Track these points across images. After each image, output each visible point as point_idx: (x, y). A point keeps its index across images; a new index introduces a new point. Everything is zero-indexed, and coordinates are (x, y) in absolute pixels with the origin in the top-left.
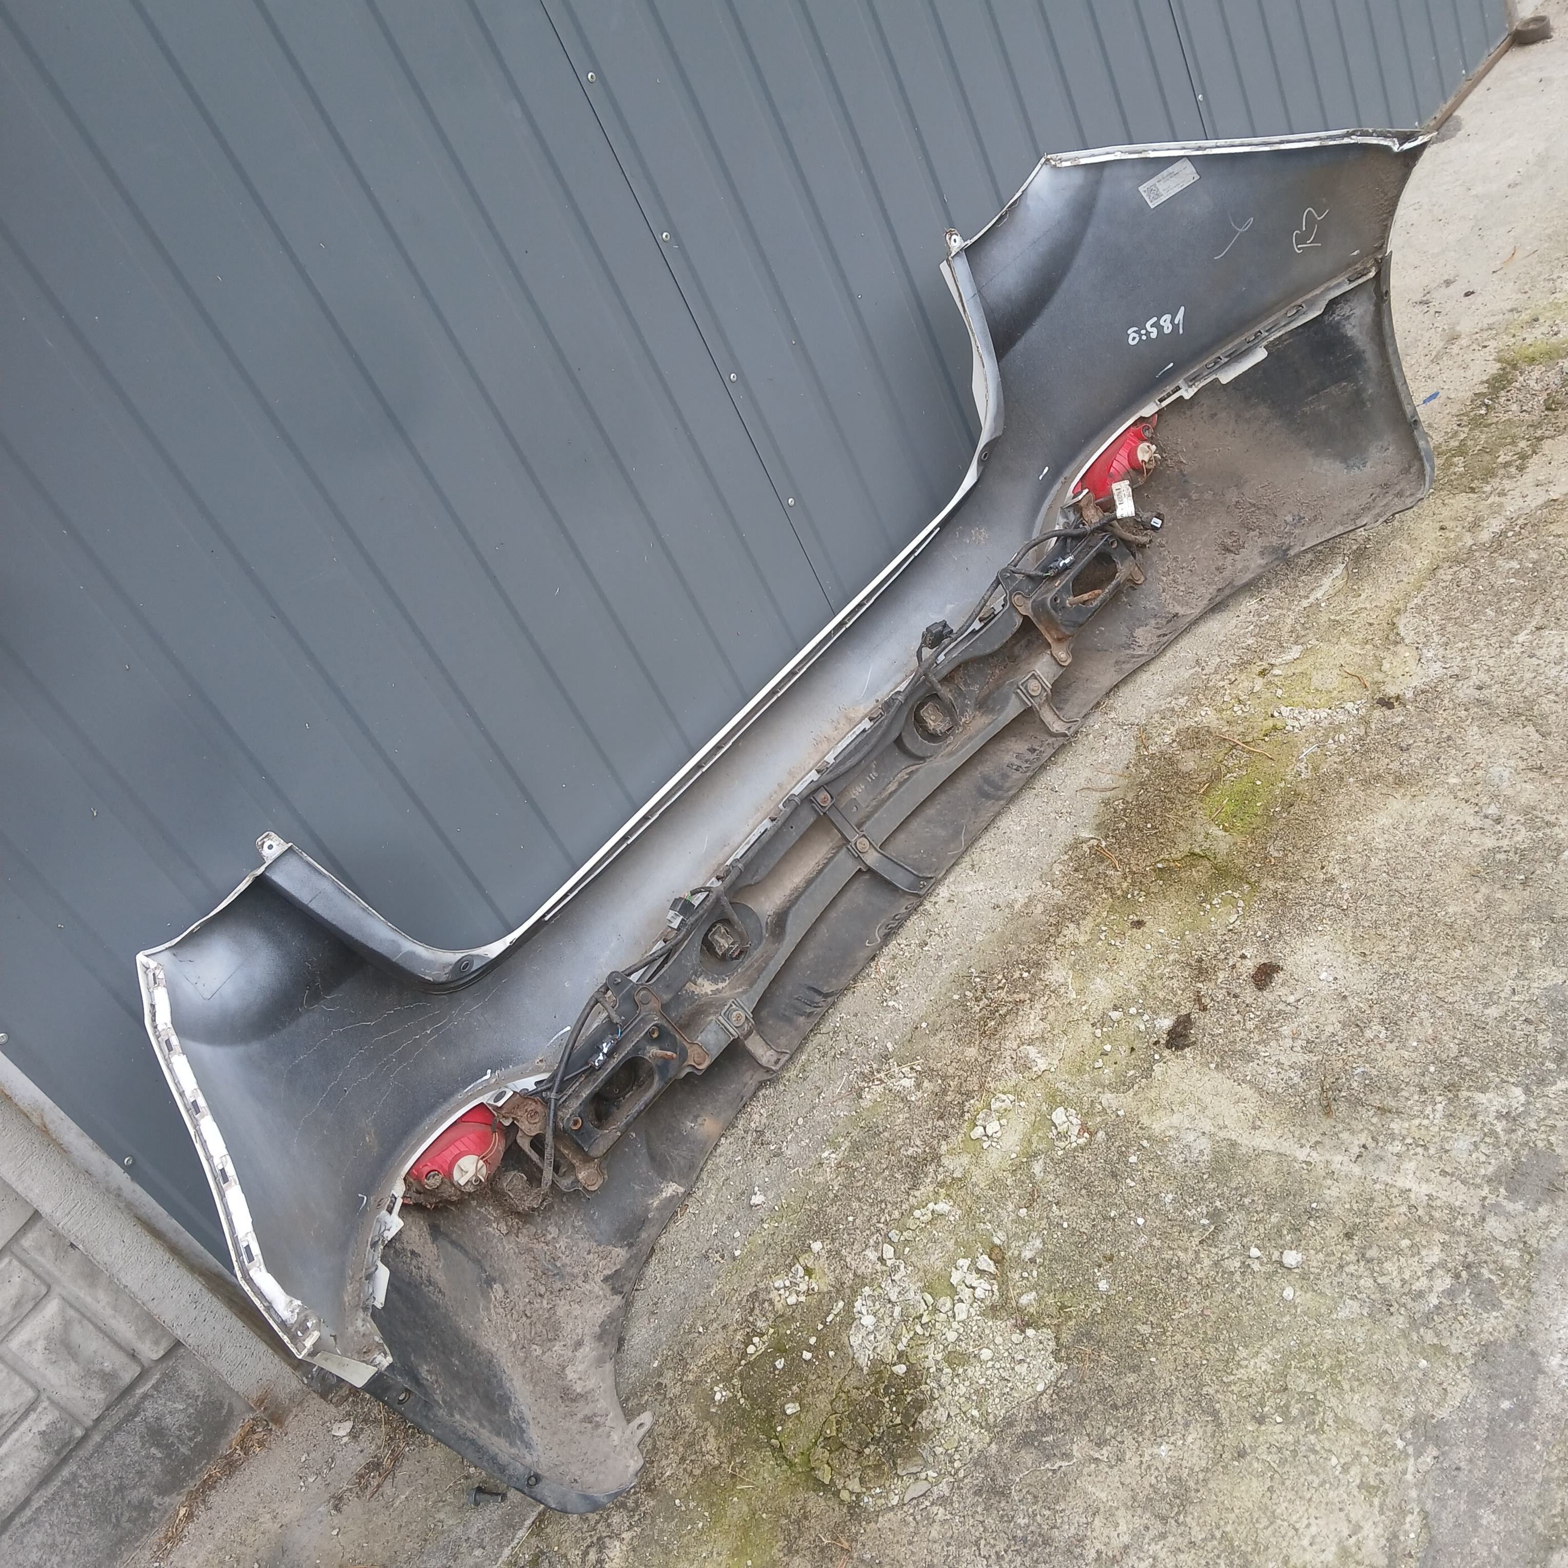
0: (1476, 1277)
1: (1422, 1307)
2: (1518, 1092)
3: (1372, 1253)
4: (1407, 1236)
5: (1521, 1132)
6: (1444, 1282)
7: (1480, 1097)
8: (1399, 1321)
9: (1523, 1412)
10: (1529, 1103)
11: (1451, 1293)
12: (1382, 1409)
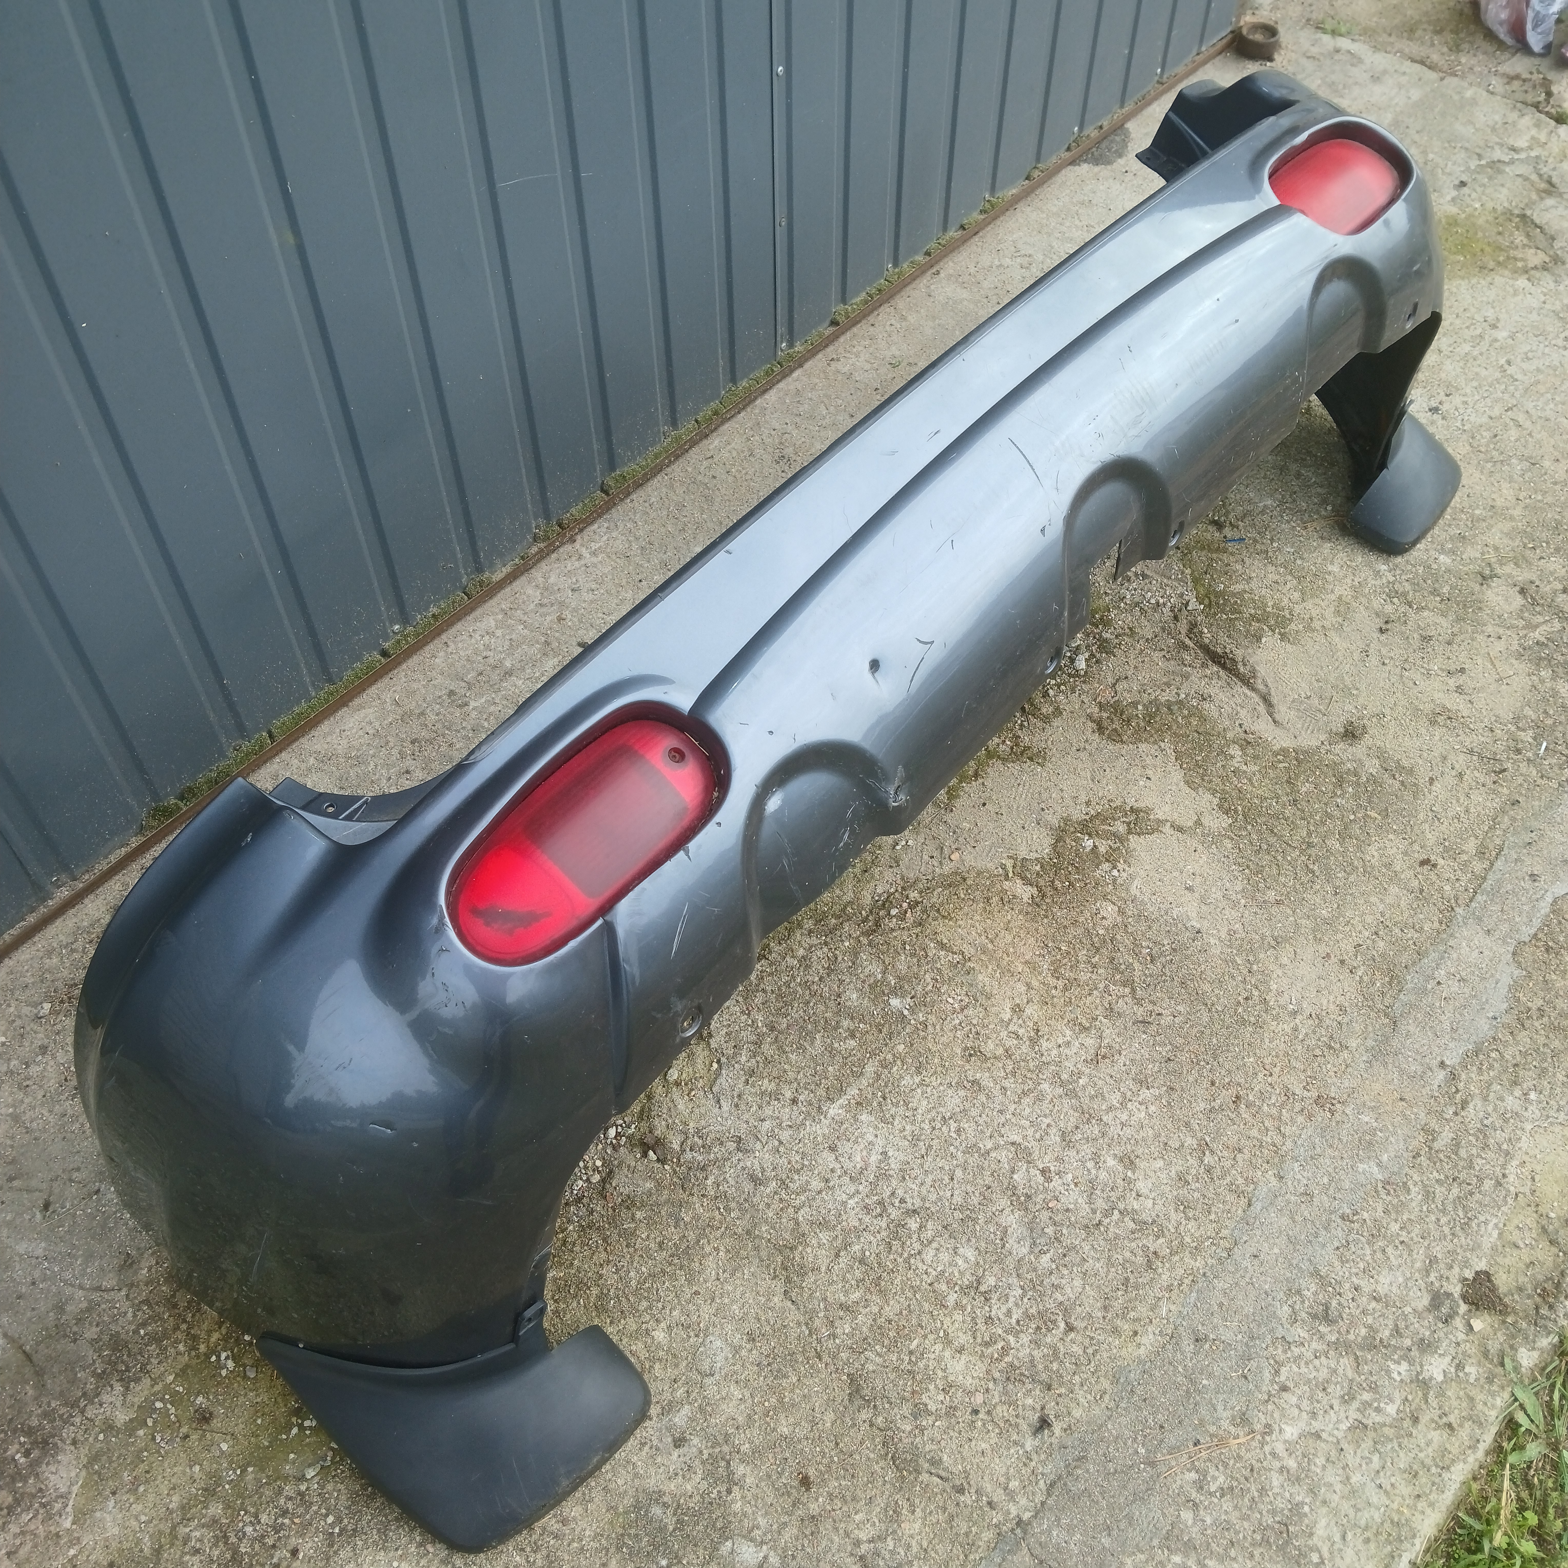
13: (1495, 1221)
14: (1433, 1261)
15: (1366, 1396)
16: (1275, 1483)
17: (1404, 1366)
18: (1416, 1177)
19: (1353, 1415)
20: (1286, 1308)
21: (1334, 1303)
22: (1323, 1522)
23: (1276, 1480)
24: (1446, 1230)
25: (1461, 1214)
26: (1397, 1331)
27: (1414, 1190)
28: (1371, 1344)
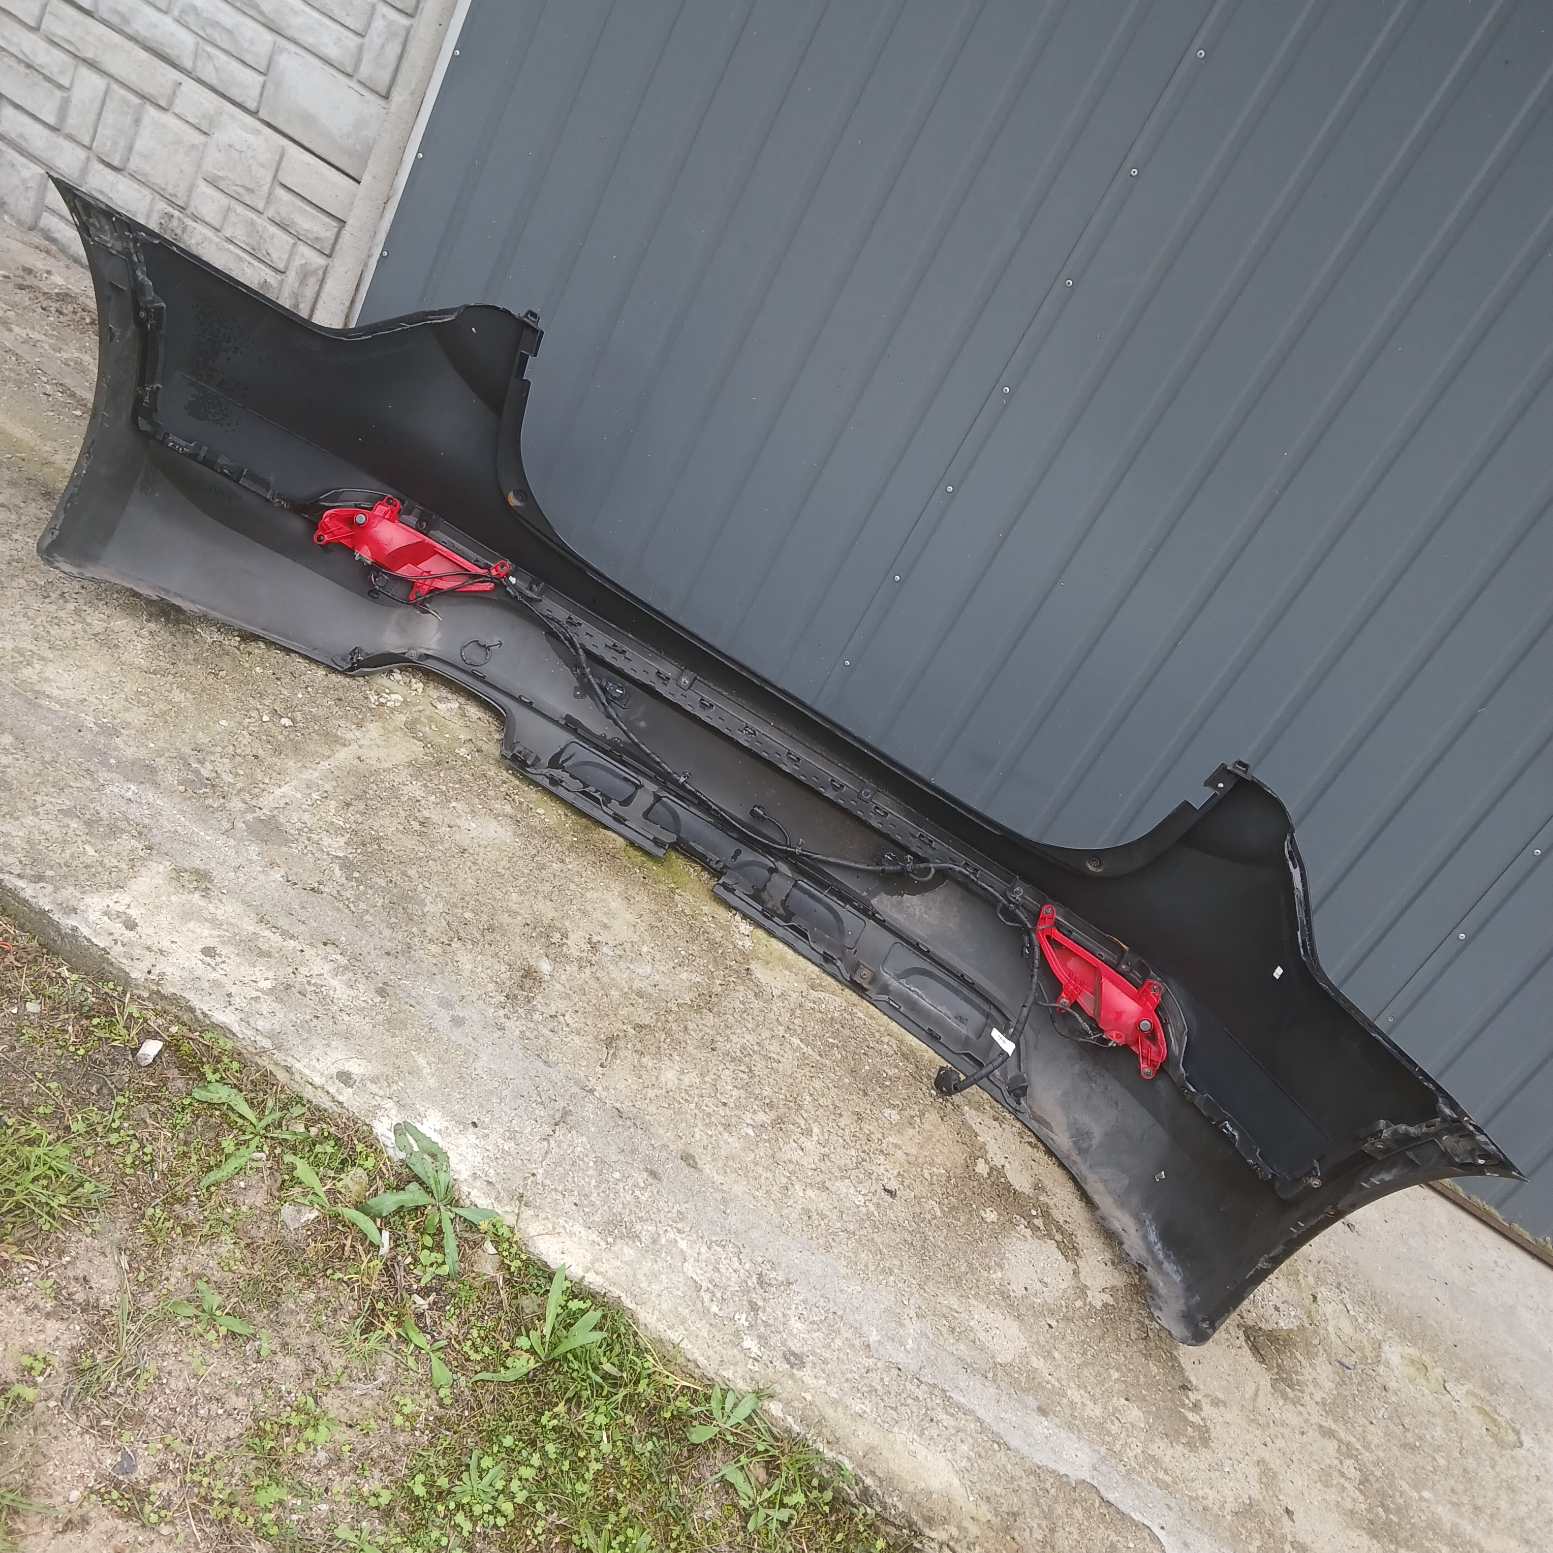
0: (206, 786)
1: (191, 761)
2: (341, 855)
3: (238, 759)
4: (245, 775)
5: (307, 842)
6: (205, 773)
7: (342, 841)
8: (187, 750)
9: (104, 763)
10: (329, 855)
11: (197, 772)
12: (130, 723)
13: (868, 1411)
14: (825, 1362)
15: (719, 1295)
16: (650, 1228)
17: (746, 1324)
18: (880, 1364)
19: (705, 1285)
20: (761, 1259)
21: (773, 1289)
22: (632, 1252)
23: (652, 1228)
24: (849, 1376)
25: (864, 1389)
26: (766, 1324)
27: (870, 1360)
28: (754, 1308)
